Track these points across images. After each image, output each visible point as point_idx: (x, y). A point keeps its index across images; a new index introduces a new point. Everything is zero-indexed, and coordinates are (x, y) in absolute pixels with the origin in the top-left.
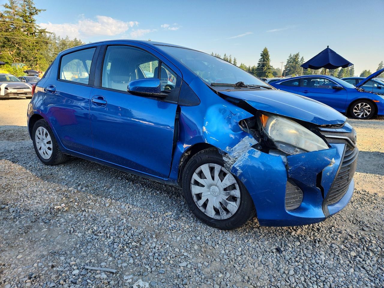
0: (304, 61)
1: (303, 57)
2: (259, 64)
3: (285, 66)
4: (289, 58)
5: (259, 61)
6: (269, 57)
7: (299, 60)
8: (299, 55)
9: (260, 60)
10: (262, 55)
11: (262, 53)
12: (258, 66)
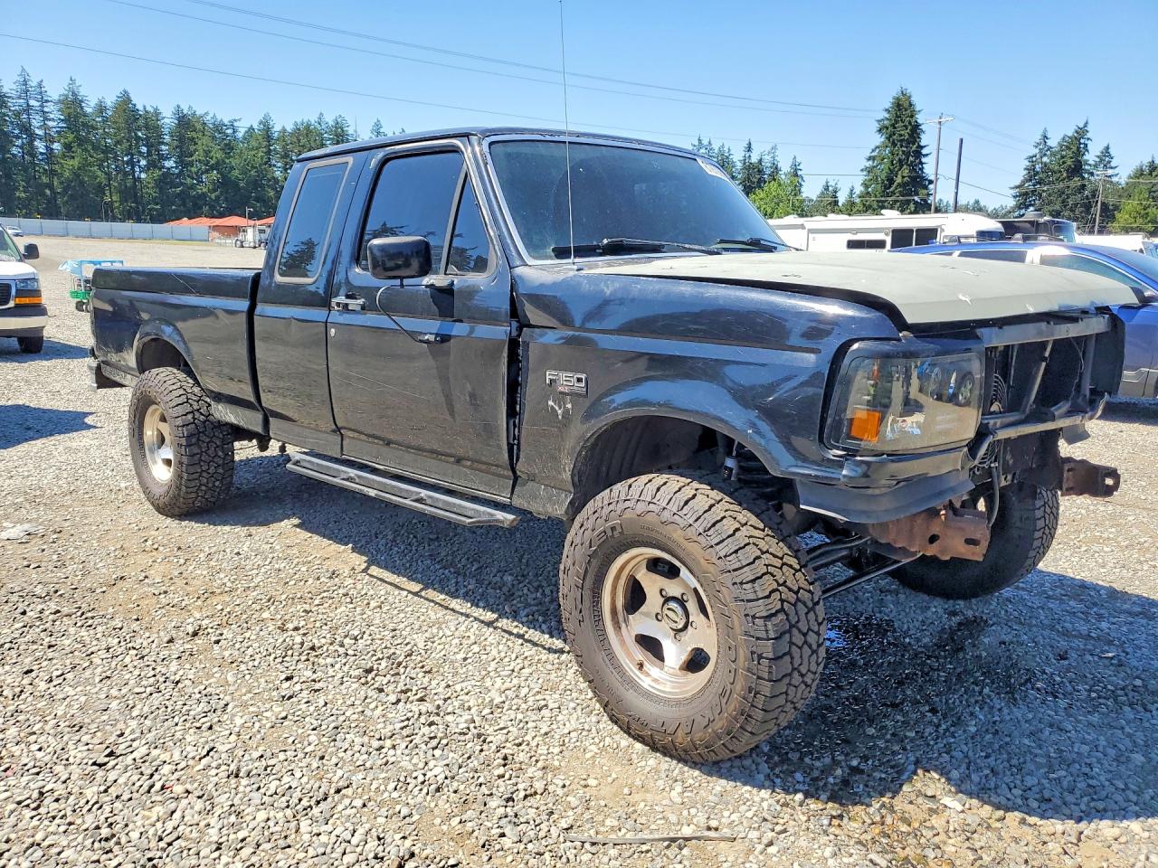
0: (1113, 164)
1: (1108, 148)
2: (869, 170)
3: (1017, 187)
4: (1037, 151)
5: (869, 159)
6: (922, 136)
7: (1091, 157)
8: (1089, 135)
9: (873, 154)
10: (880, 131)
11: (887, 116)
12: (866, 185)
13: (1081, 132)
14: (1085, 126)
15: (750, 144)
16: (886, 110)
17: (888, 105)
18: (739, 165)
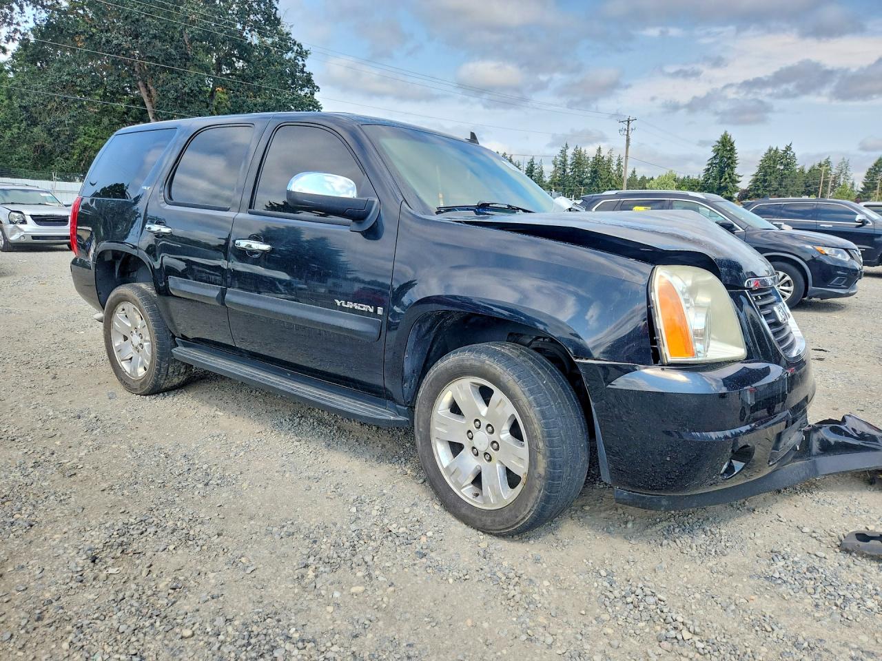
13: (788, 148)
14: (790, 145)
15: (600, 148)
16: (718, 142)
17: (719, 140)
18: (591, 160)
